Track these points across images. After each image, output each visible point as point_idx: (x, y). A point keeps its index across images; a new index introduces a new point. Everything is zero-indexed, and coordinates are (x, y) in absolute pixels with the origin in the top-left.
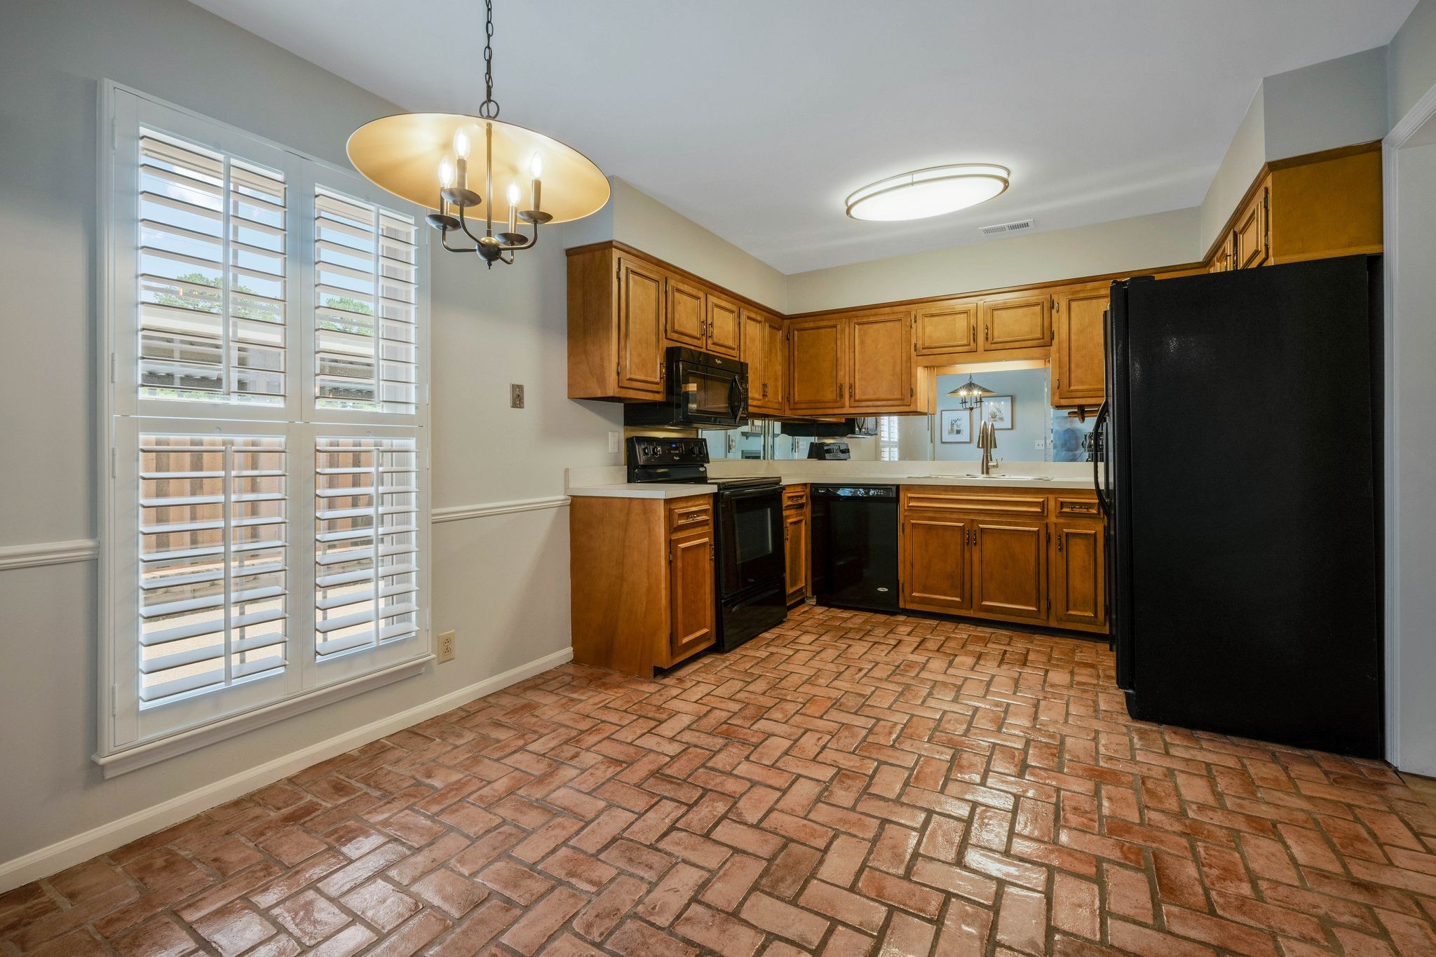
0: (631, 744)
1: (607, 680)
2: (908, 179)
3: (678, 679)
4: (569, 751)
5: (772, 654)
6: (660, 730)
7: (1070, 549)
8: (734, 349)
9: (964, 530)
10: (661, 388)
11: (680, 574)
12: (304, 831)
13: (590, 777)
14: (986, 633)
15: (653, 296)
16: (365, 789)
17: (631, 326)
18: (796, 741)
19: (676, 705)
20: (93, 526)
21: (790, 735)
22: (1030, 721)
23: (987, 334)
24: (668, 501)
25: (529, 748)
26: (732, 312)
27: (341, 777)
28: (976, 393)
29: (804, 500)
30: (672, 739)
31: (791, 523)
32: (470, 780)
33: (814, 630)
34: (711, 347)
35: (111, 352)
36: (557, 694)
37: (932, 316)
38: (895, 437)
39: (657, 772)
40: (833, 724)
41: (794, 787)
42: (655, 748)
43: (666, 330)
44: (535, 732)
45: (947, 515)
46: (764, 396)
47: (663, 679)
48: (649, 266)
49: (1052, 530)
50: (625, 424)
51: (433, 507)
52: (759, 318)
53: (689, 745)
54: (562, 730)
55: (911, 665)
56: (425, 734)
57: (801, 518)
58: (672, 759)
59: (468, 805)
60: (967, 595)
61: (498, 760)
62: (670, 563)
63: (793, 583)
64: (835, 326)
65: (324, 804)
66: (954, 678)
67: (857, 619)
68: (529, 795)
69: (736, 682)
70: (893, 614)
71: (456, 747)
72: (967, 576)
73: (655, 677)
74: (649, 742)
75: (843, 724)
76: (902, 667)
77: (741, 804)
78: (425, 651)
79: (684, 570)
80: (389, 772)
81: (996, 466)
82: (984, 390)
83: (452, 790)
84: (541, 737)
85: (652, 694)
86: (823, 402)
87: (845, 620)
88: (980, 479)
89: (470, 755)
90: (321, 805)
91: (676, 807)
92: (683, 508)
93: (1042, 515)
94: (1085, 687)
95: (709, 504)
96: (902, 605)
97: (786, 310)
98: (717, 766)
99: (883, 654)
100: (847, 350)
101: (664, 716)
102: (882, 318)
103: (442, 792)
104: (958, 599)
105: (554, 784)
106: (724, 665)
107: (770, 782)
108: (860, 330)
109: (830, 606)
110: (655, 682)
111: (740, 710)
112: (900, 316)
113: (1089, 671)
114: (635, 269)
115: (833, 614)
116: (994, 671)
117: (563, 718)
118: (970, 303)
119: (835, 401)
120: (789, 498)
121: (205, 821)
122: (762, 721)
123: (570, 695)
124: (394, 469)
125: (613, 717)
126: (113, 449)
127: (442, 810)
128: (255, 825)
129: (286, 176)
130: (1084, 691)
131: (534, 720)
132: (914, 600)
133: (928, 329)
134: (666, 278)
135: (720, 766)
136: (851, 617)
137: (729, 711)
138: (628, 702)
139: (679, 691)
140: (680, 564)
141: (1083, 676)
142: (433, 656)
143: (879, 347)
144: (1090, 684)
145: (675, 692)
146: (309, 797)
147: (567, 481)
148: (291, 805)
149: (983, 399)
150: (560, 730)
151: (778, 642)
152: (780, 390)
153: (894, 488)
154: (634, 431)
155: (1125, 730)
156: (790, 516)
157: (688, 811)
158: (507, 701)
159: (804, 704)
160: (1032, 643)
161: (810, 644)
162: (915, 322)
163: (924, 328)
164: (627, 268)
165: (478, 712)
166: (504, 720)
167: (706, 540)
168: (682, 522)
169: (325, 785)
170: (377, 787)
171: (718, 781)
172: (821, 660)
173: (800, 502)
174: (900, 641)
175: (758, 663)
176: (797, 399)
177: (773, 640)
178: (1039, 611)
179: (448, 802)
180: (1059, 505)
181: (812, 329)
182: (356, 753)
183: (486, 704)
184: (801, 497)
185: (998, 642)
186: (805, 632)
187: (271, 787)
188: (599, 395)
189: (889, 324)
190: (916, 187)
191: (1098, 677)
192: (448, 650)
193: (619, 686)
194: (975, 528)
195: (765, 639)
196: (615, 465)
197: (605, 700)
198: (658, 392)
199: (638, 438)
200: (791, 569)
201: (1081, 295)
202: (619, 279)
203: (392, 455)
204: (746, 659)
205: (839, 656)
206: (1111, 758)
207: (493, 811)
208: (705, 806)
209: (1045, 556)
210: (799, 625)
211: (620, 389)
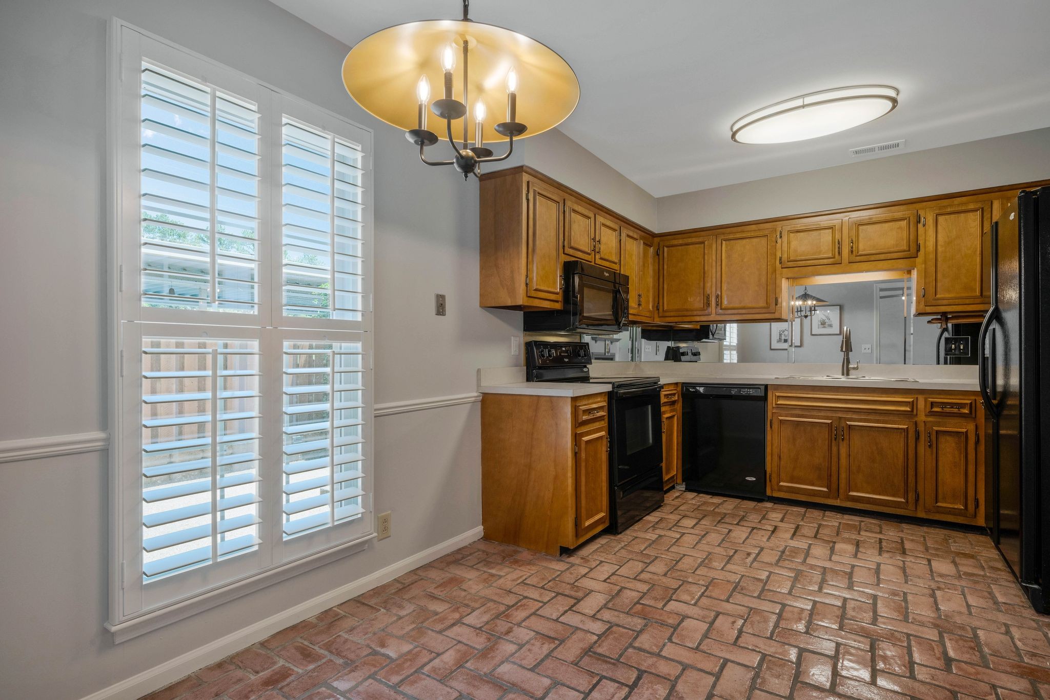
0: (557, 620)
1: (518, 557)
2: (799, 102)
3: (582, 558)
4: (502, 626)
5: (660, 536)
6: (579, 607)
7: (940, 446)
8: (615, 263)
9: (832, 426)
10: (560, 297)
11: (583, 464)
12: (283, 696)
13: (528, 653)
14: (855, 521)
15: (554, 216)
16: (329, 656)
17: (538, 242)
18: (712, 623)
19: (587, 583)
20: (105, 420)
21: (703, 617)
22: (933, 612)
23: (852, 248)
24: (574, 399)
25: (467, 620)
26: (615, 230)
27: (306, 643)
28: (810, 302)
29: (676, 398)
30: (594, 617)
31: (667, 418)
32: (420, 652)
33: (692, 515)
34: (599, 261)
35: (119, 264)
36: (477, 569)
37: (798, 231)
38: (734, 342)
39: (590, 650)
40: (743, 608)
41: (725, 672)
42: (581, 626)
43: (564, 246)
44: (467, 606)
45: (815, 413)
46: (639, 305)
47: (568, 557)
48: (552, 189)
49: (921, 428)
50: (525, 330)
51: (376, 403)
52: (635, 236)
53: (611, 625)
54: (490, 604)
55: (795, 551)
56: (370, 603)
57: (674, 413)
58: (599, 638)
59: (424, 677)
60: (834, 486)
61: (440, 632)
62: (576, 455)
63: (668, 472)
64: (703, 243)
65: (296, 669)
66: (842, 565)
67: (729, 505)
68: (477, 669)
69: (637, 563)
70: (760, 501)
71: (400, 618)
72: (834, 468)
73: (561, 555)
74: (572, 619)
75: (751, 609)
76: (787, 553)
77: (680, 687)
78: (369, 531)
79: (587, 461)
80: (346, 641)
81: (856, 369)
82: (818, 300)
83: (407, 660)
84: (474, 610)
85: (562, 572)
86: (692, 310)
87: (718, 505)
88: (843, 380)
89: (414, 626)
90: (293, 670)
91: (618, 688)
92: (585, 405)
93: (911, 415)
94: (975, 578)
95: (605, 401)
96: (769, 493)
97: (656, 230)
98: (644, 647)
99: (765, 539)
100: (714, 263)
101: (580, 594)
102: (749, 235)
103: (398, 662)
104: (825, 489)
105: (497, 659)
106: (620, 546)
107: (699, 666)
108: (726, 244)
109: (699, 492)
110: (562, 561)
111: (648, 590)
112: (766, 232)
113: (971, 562)
114: (540, 192)
115: (703, 499)
116: (878, 559)
117: (488, 592)
118: (835, 220)
119: (703, 309)
120: (665, 395)
121: (195, 681)
122: (672, 602)
123: (490, 571)
124: (343, 369)
125: (534, 594)
126: (122, 351)
127: (402, 681)
128: (238, 687)
129: (259, 107)
130: (976, 582)
131: (463, 594)
132: (781, 489)
133: (794, 244)
134: (564, 200)
135: (646, 646)
136: (722, 504)
137: (638, 591)
138: (543, 579)
139: (587, 570)
140: (583, 455)
141: (967, 566)
142: (375, 534)
143: (745, 260)
144: (979, 575)
145: (584, 571)
146: (281, 662)
147: (479, 380)
148: (267, 669)
149: (816, 308)
150: (489, 605)
151: (662, 525)
152: (651, 300)
153: (763, 388)
154: (531, 336)
155: (1034, 625)
156: (666, 412)
157: (630, 693)
158: (433, 574)
159: (707, 588)
160: (902, 531)
161: (692, 528)
162: (781, 237)
163: (789, 243)
164: (535, 191)
165: (412, 584)
166: (437, 592)
167: (603, 433)
168: (585, 418)
169: (293, 651)
170: (339, 654)
171: (650, 663)
172: (708, 544)
173: (673, 399)
174: (776, 528)
175: (650, 545)
176: (665, 308)
177: (657, 523)
178: (907, 502)
179: (406, 673)
180: (929, 405)
181: (681, 245)
182: (314, 621)
183: (417, 577)
184: (674, 394)
185: (870, 529)
186: (684, 517)
187: (247, 651)
188: (509, 303)
189: (755, 240)
190: (806, 109)
191: (983, 568)
192: (386, 529)
193: (530, 563)
194: (843, 424)
195: (649, 522)
196: (516, 366)
197: (521, 577)
198: (557, 301)
199: (535, 342)
200: (666, 459)
201: (949, 210)
202: (528, 200)
203: (340, 356)
204: (638, 540)
205: (723, 540)
206: (1034, 655)
207: (448, 684)
208: (645, 688)
209: (914, 452)
210: (676, 509)
211: (528, 298)
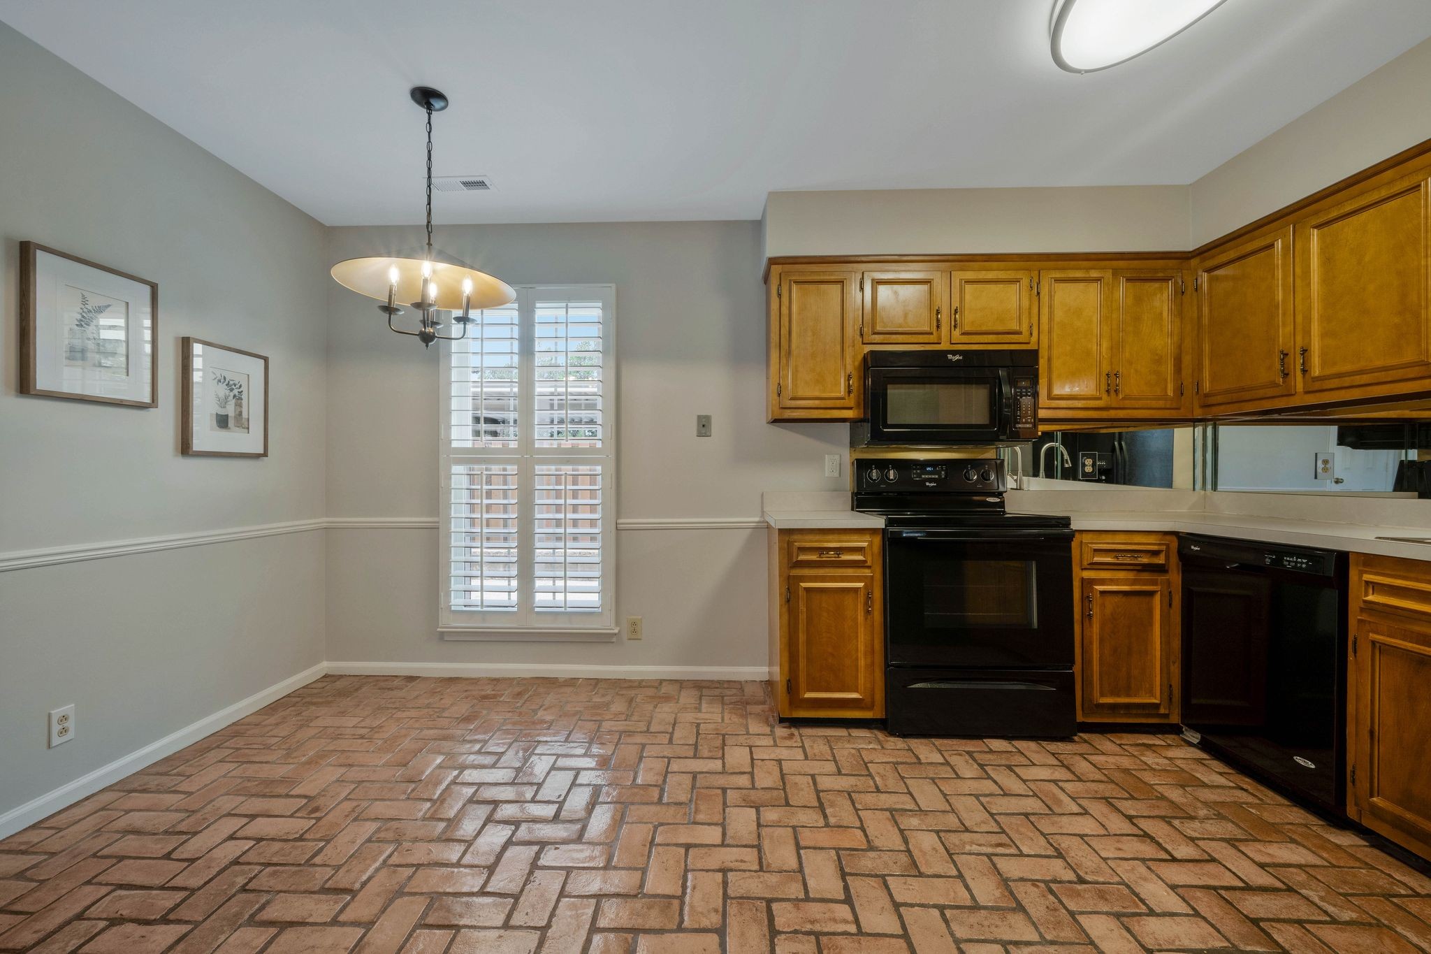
8: (1018, 333)
10: (849, 403)
11: (801, 617)
15: (836, 300)
17: (796, 341)
26: (1015, 282)
29: (1160, 560)
31: (1104, 593)
34: (958, 339)
43: (862, 334)
46: (1111, 391)
48: (830, 267)
50: (852, 445)
51: (617, 518)
52: (1094, 275)
57: (1153, 587)
62: (788, 602)
64: (1273, 246)
73: (780, 722)
78: (610, 626)
85: (745, 734)
86: (1251, 389)
90: (501, 697)
96: (1351, 812)
108: (1322, 237)
110: (773, 727)
114: (802, 279)
119: (1274, 384)
120: (1098, 551)
132: (1373, 810)
134: (862, 273)
139: (768, 744)
140: (801, 606)
142: (616, 631)
145: (763, 743)
147: (763, 504)
164: (790, 281)
165: (643, 687)
167: (867, 584)
173: (1145, 560)
176: (1207, 388)
181: (1233, 261)
183: (657, 684)
189: (1386, 206)
192: (634, 631)
196: (834, 490)
199: (863, 461)
202: (780, 295)
211: (781, 410)
